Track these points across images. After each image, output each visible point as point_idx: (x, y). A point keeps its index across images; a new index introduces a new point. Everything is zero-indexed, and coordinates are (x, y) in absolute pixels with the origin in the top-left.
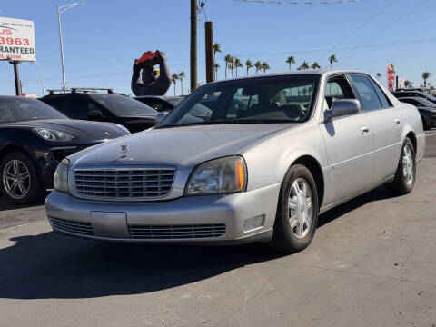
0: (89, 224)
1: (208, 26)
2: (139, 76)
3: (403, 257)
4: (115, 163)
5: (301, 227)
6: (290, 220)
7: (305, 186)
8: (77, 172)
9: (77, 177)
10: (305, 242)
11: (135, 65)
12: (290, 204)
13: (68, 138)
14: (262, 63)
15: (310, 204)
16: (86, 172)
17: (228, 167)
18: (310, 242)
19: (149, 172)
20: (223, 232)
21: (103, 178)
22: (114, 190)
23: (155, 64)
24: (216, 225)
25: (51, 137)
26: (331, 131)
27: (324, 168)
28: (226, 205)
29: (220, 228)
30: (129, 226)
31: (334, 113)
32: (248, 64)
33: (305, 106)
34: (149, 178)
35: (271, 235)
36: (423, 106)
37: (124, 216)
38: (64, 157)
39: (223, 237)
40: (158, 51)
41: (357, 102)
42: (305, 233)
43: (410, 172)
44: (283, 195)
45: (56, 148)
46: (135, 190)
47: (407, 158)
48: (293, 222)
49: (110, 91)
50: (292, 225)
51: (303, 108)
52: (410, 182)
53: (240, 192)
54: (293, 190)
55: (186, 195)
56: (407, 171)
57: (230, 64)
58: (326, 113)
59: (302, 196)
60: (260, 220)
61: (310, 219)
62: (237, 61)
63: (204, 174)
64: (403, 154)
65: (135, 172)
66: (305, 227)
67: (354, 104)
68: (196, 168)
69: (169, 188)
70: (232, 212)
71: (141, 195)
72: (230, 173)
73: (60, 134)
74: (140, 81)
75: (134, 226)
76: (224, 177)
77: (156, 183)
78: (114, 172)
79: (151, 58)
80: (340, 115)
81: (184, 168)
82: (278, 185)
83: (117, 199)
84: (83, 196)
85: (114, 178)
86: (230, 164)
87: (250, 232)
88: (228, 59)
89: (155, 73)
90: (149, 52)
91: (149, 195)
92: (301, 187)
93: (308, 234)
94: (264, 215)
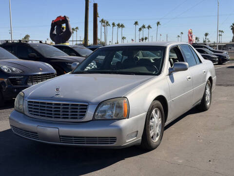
0: (37, 133)
1: (95, 6)
2: (54, 30)
3: (213, 155)
4: (52, 98)
5: (156, 136)
6: (151, 132)
7: (158, 112)
8: (29, 102)
9: (29, 105)
10: (157, 143)
11: (52, 24)
12: (151, 124)
13: (19, 71)
14: (121, 24)
15: (160, 122)
16: (35, 102)
17: (118, 103)
18: (160, 143)
19: (72, 105)
20: (115, 142)
21: (45, 106)
22: (51, 114)
23: (63, 24)
24: (110, 138)
25: (9, 71)
26: (172, 80)
27: (168, 101)
28: (117, 126)
29: (113, 139)
30: (60, 136)
31: (174, 69)
32: (113, 24)
33: (153, 60)
34: (72, 108)
35: (140, 142)
36: (207, 53)
37: (57, 129)
38: (21, 91)
39: (115, 144)
40: (65, 16)
41: (187, 64)
42: (157, 139)
43: (209, 98)
44: (148, 119)
45: (12, 77)
46: (64, 115)
47: (208, 91)
48: (152, 133)
49: (41, 42)
50: (151, 135)
51: (152, 61)
52: (208, 104)
53: (125, 119)
54: (153, 115)
55: (94, 120)
56: (207, 98)
57: (104, 24)
58: (170, 69)
59: (157, 118)
60: (135, 134)
61: (160, 130)
62: (107, 22)
63: (105, 107)
64: (206, 89)
65: (64, 105)
66: (158, 135)
67: (185, 65)
68: (100, 104)
69: (84, 115)
70: (120, 130)
71: (68, 118)
72: (120, 107)
73: (14, 69)
74: (55, 32)
75: (63, 136)
76: (116, 109)
77: (77, 112)
78: (51, 104)
79: (61, 20)
80: (177, 70)
81: (93, 104)
82: (145, 113)
83: (53, 119)
84: (33, 116)
85: (52, 107)
86: (120, 102)
87: (129, 141)
88: (102, 21)
89: (63, 28)
90: (60, 17)
91: (72, 118)
92: (156, 112)
93: (159, 139)
94: (137, 131)
